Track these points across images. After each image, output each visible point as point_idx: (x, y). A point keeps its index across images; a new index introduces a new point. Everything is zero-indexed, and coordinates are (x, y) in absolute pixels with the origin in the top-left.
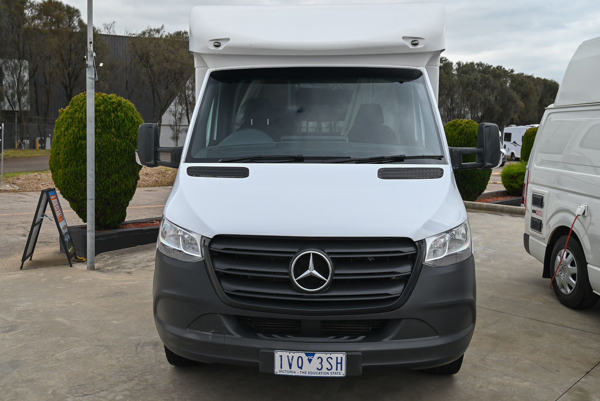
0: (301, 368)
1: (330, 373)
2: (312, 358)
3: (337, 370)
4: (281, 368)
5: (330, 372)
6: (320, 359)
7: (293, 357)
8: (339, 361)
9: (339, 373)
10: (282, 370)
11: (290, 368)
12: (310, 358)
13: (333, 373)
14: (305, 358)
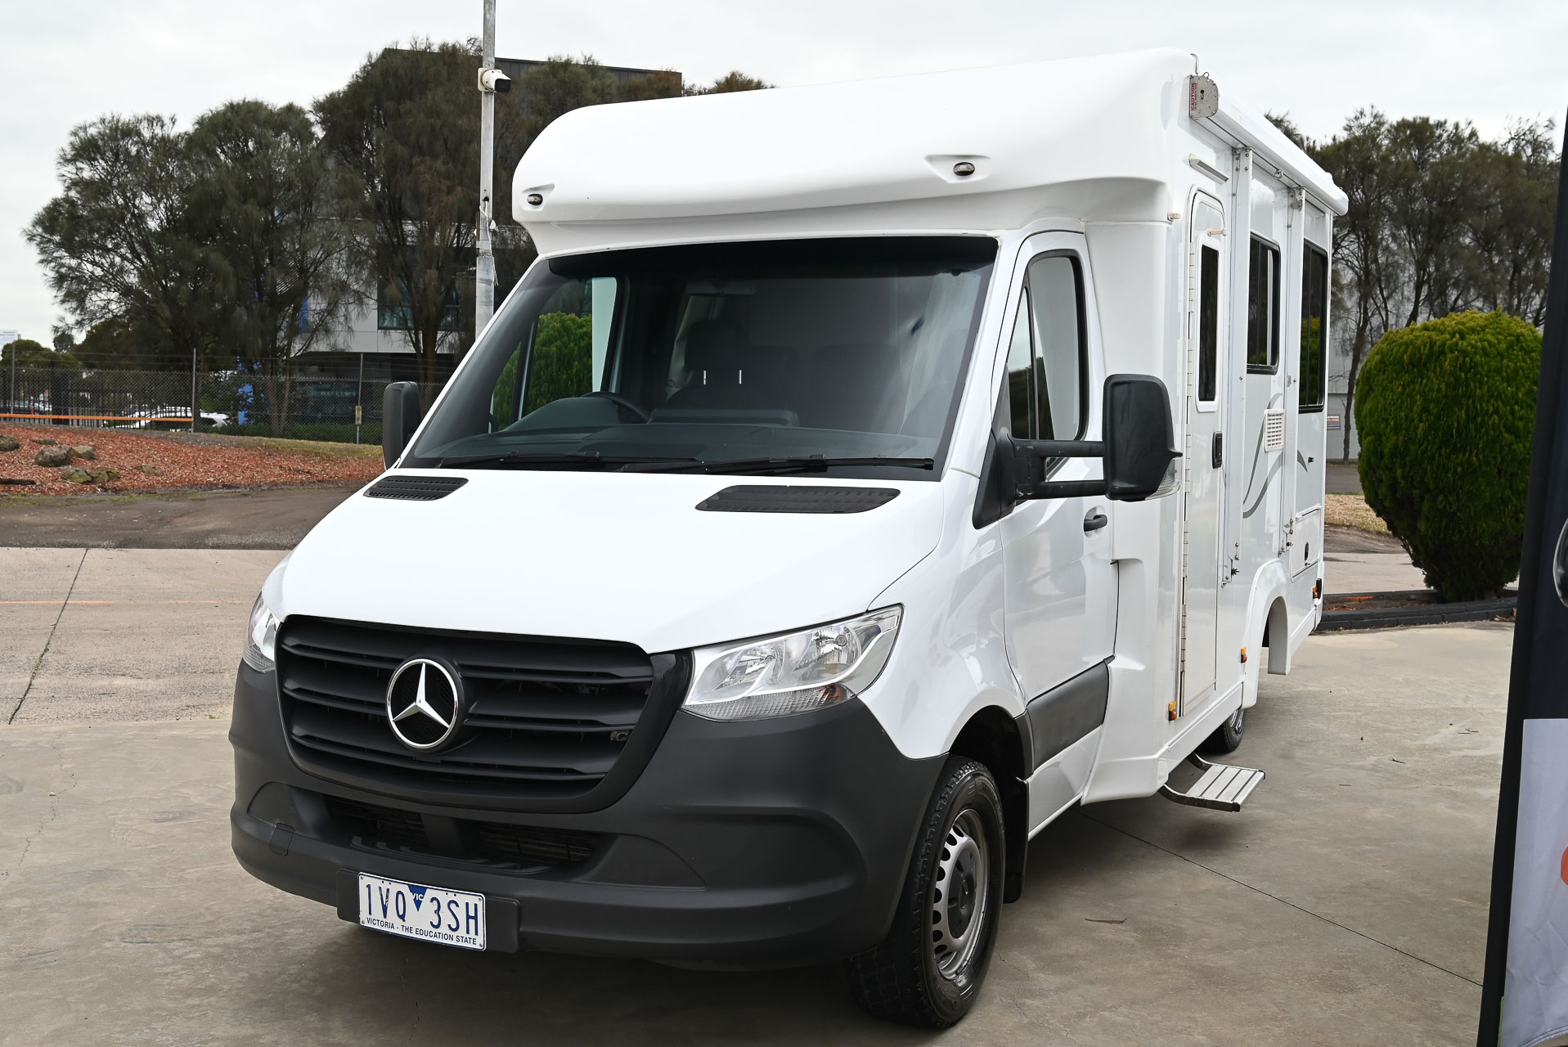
0: (402, 917)
1: (455, 938)
2: (421, 898)
3: (468, 932)
4: (370, 913)
5: (455, 934)
6: (435, 902)
7: (388, 890)
8: (472, 913)
9: (472, 940)
10: (373, 917)
11: (385, 917)
12: (418, 897)
13: (460, 939)
14: (410, 897)
